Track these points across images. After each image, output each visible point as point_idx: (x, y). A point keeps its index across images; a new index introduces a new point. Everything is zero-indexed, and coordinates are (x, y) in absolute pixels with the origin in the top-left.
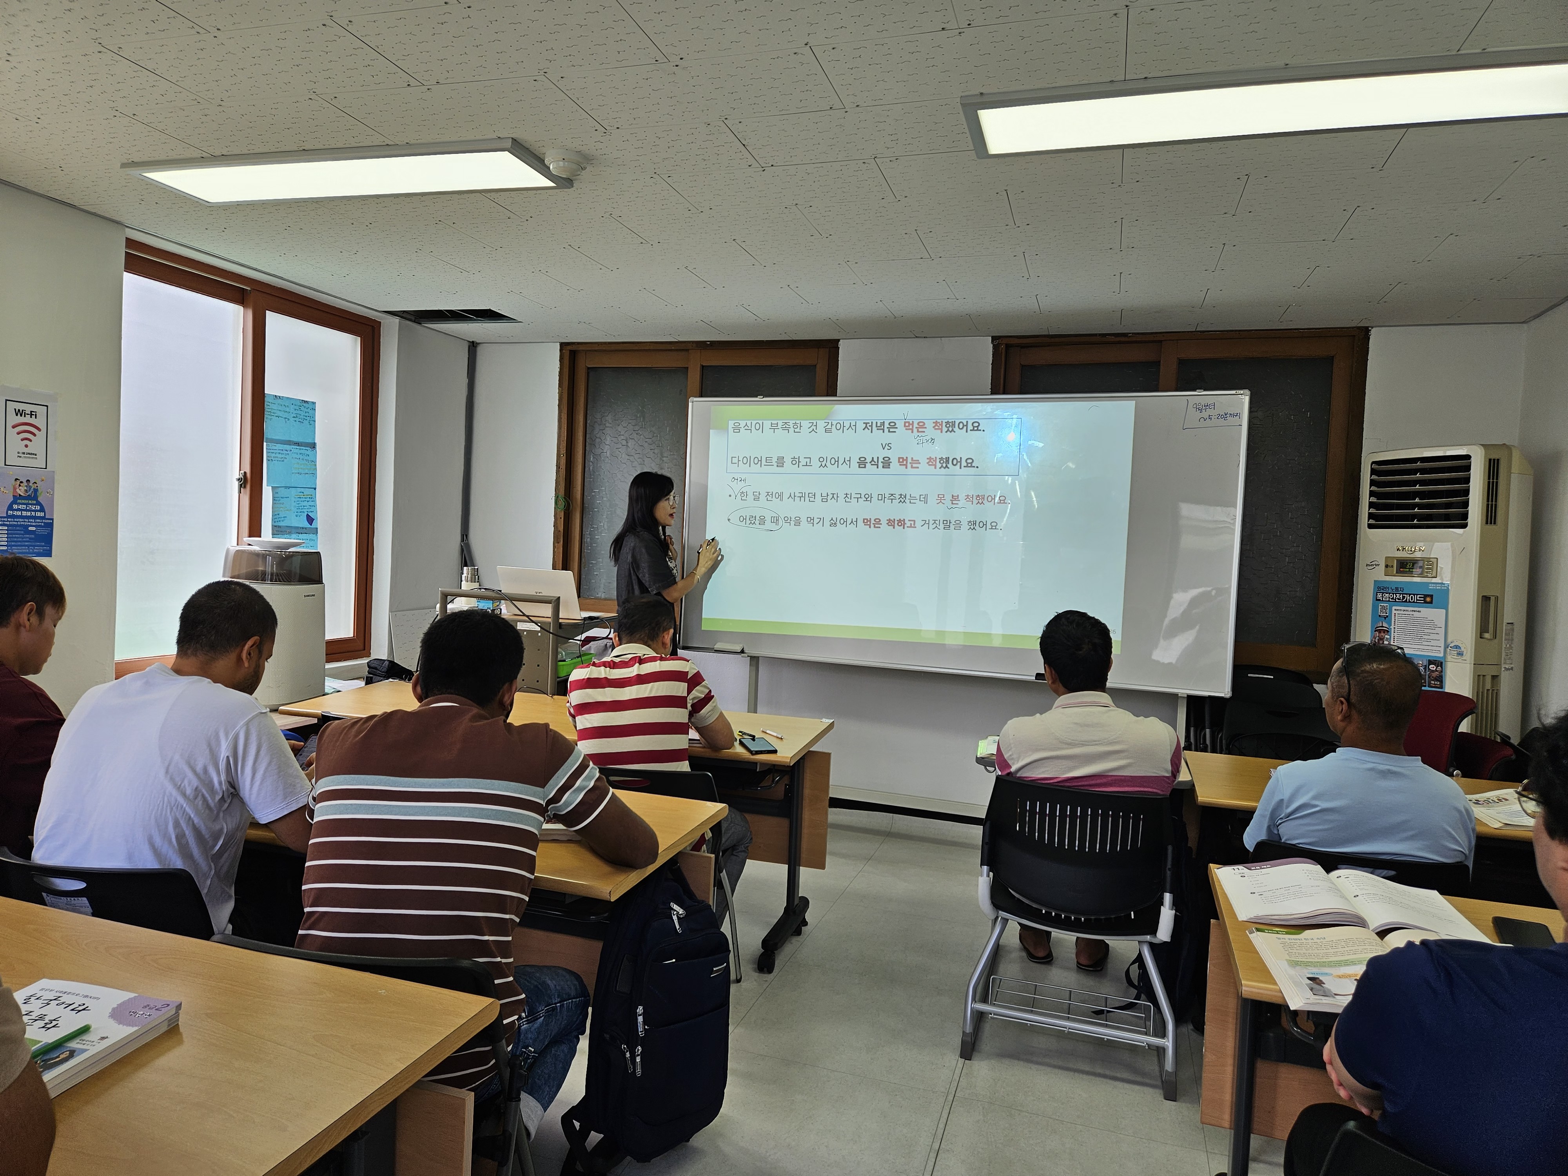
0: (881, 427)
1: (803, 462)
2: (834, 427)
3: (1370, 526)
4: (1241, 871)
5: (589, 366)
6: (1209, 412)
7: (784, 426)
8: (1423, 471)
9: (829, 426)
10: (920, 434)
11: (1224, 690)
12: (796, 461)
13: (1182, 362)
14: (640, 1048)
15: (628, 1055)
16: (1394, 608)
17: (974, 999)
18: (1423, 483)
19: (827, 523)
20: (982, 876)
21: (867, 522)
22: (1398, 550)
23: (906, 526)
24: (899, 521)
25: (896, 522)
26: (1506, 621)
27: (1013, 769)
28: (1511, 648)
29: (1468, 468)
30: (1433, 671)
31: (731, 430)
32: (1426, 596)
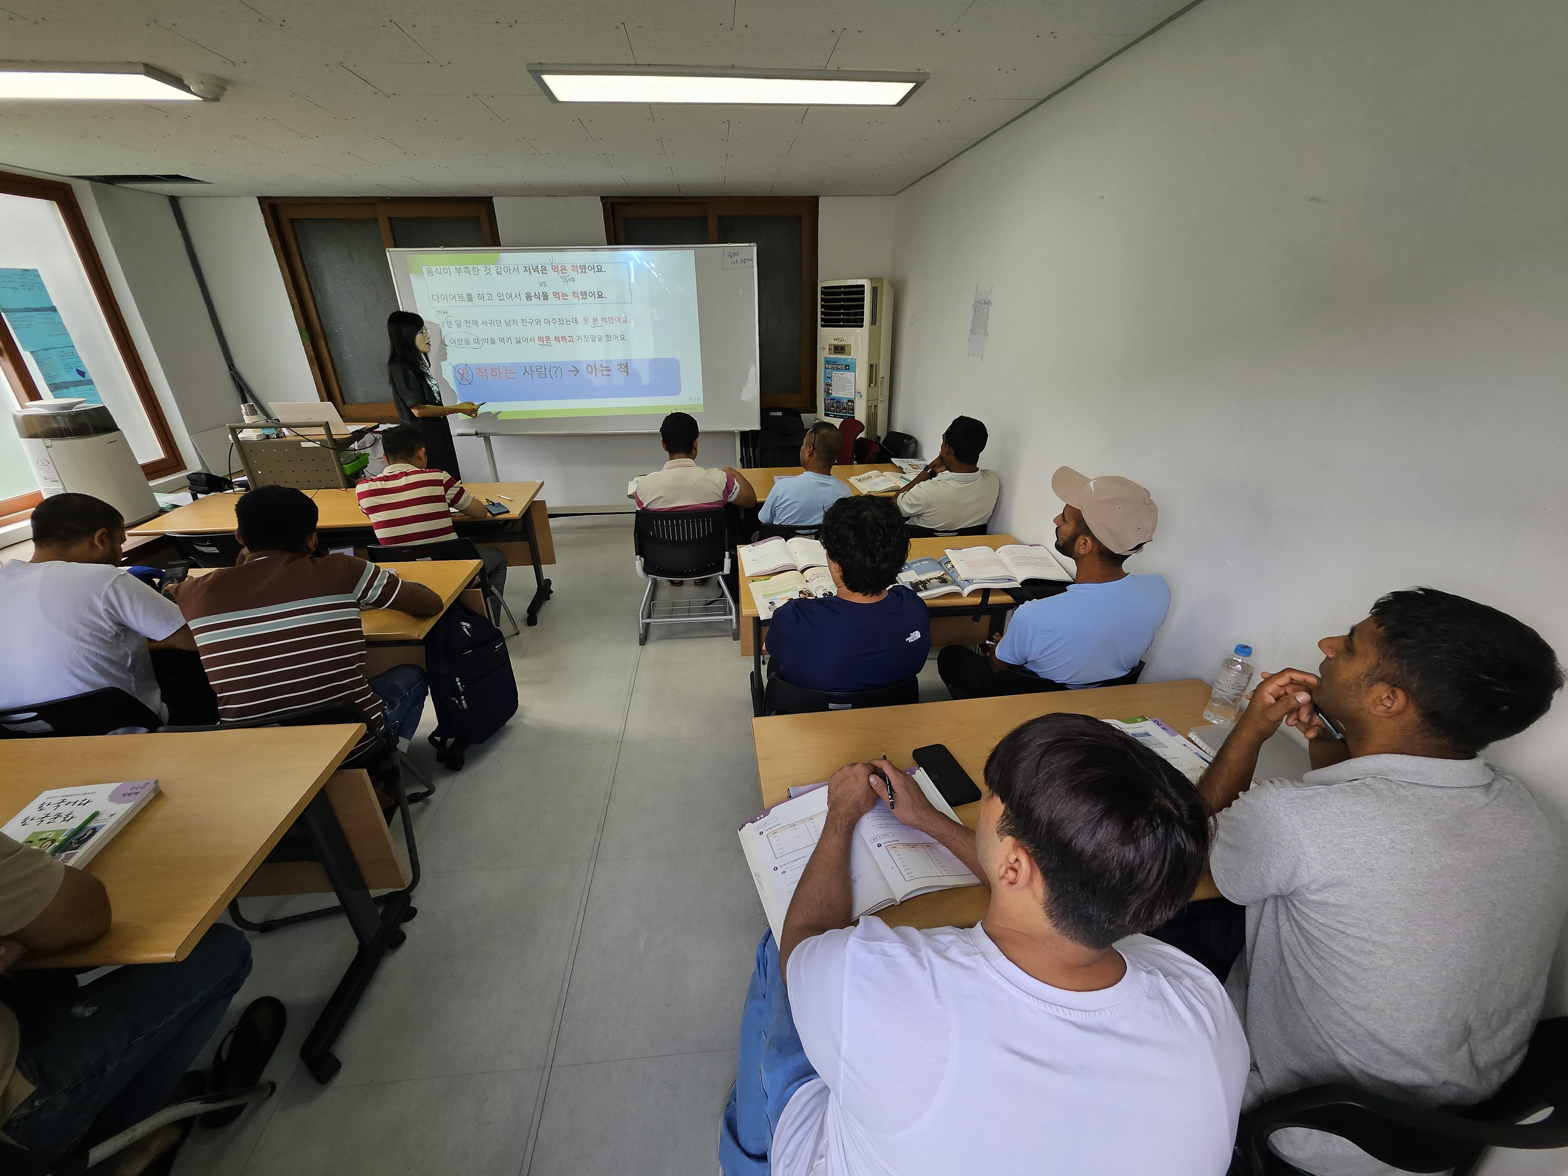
0: (536, 269)
1: (486, 297)
2: (502, 270)
3: (822, 326)
4: (750, 548)
5: (291, 218)
6: (736, 258)
7: (466, 270)
8: (845, 293)
9: (499, 270)
10: (564, 275)
11: (757, 427)
12: (481, 297)
13: (720, 218)
14: (463, 697)
15: (457, 702)
16: (833, 372)
17: (642, 618)
18: (845, 300)
19: (514, 342)
20: (637, 560)
21: (540, 339)
22: (834, 340)
23: (567, 341)
24: (562, 337)
25: (560, 338)
26: (881, 376)
27: (644, 506)
28: (883, 390)
29: (863, 292)
30: (850, 406)
31: (426, 274)
32: (846, 366)
